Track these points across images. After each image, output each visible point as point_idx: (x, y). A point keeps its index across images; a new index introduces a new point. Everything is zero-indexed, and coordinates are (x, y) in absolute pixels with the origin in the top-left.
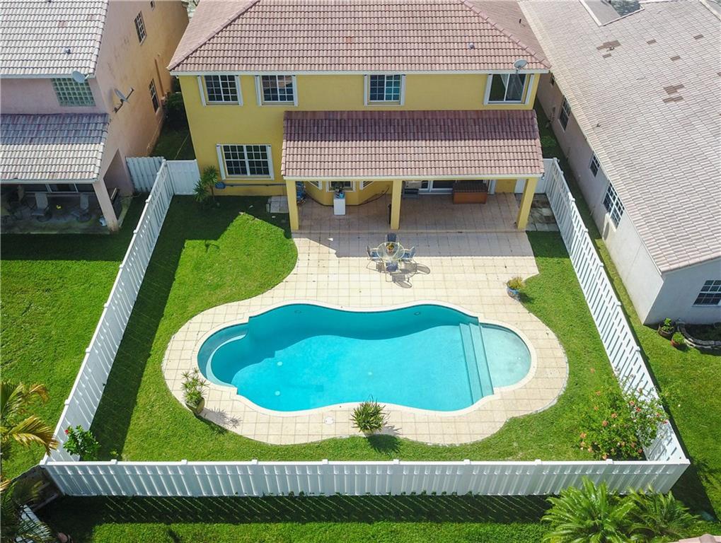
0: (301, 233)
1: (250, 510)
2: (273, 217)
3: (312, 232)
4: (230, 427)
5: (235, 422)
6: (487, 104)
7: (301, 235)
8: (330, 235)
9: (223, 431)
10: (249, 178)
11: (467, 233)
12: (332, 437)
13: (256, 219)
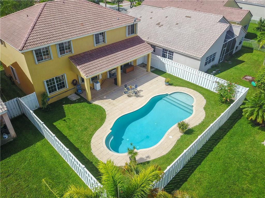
0: (93, 100)
1: (185, 174)
2: (77, 101)
3: (96, 98)
4: (148, 160)
5: (148, 157)
6: (128, 37)
7: (94, 101)
8: (103, 96)
9: (148, 162)
10: (58, 92)
11: (138, 78)
12: (177, 140)
13: (71, 104)
